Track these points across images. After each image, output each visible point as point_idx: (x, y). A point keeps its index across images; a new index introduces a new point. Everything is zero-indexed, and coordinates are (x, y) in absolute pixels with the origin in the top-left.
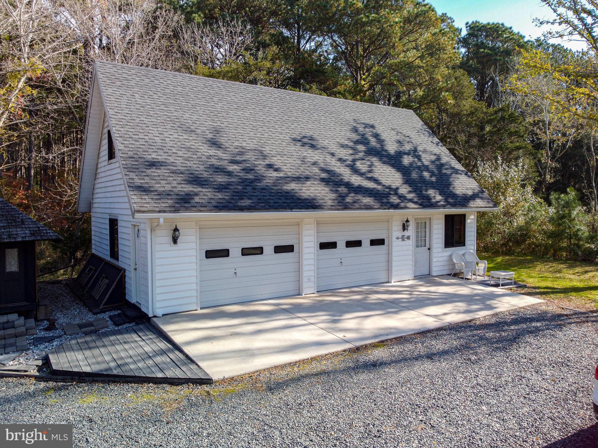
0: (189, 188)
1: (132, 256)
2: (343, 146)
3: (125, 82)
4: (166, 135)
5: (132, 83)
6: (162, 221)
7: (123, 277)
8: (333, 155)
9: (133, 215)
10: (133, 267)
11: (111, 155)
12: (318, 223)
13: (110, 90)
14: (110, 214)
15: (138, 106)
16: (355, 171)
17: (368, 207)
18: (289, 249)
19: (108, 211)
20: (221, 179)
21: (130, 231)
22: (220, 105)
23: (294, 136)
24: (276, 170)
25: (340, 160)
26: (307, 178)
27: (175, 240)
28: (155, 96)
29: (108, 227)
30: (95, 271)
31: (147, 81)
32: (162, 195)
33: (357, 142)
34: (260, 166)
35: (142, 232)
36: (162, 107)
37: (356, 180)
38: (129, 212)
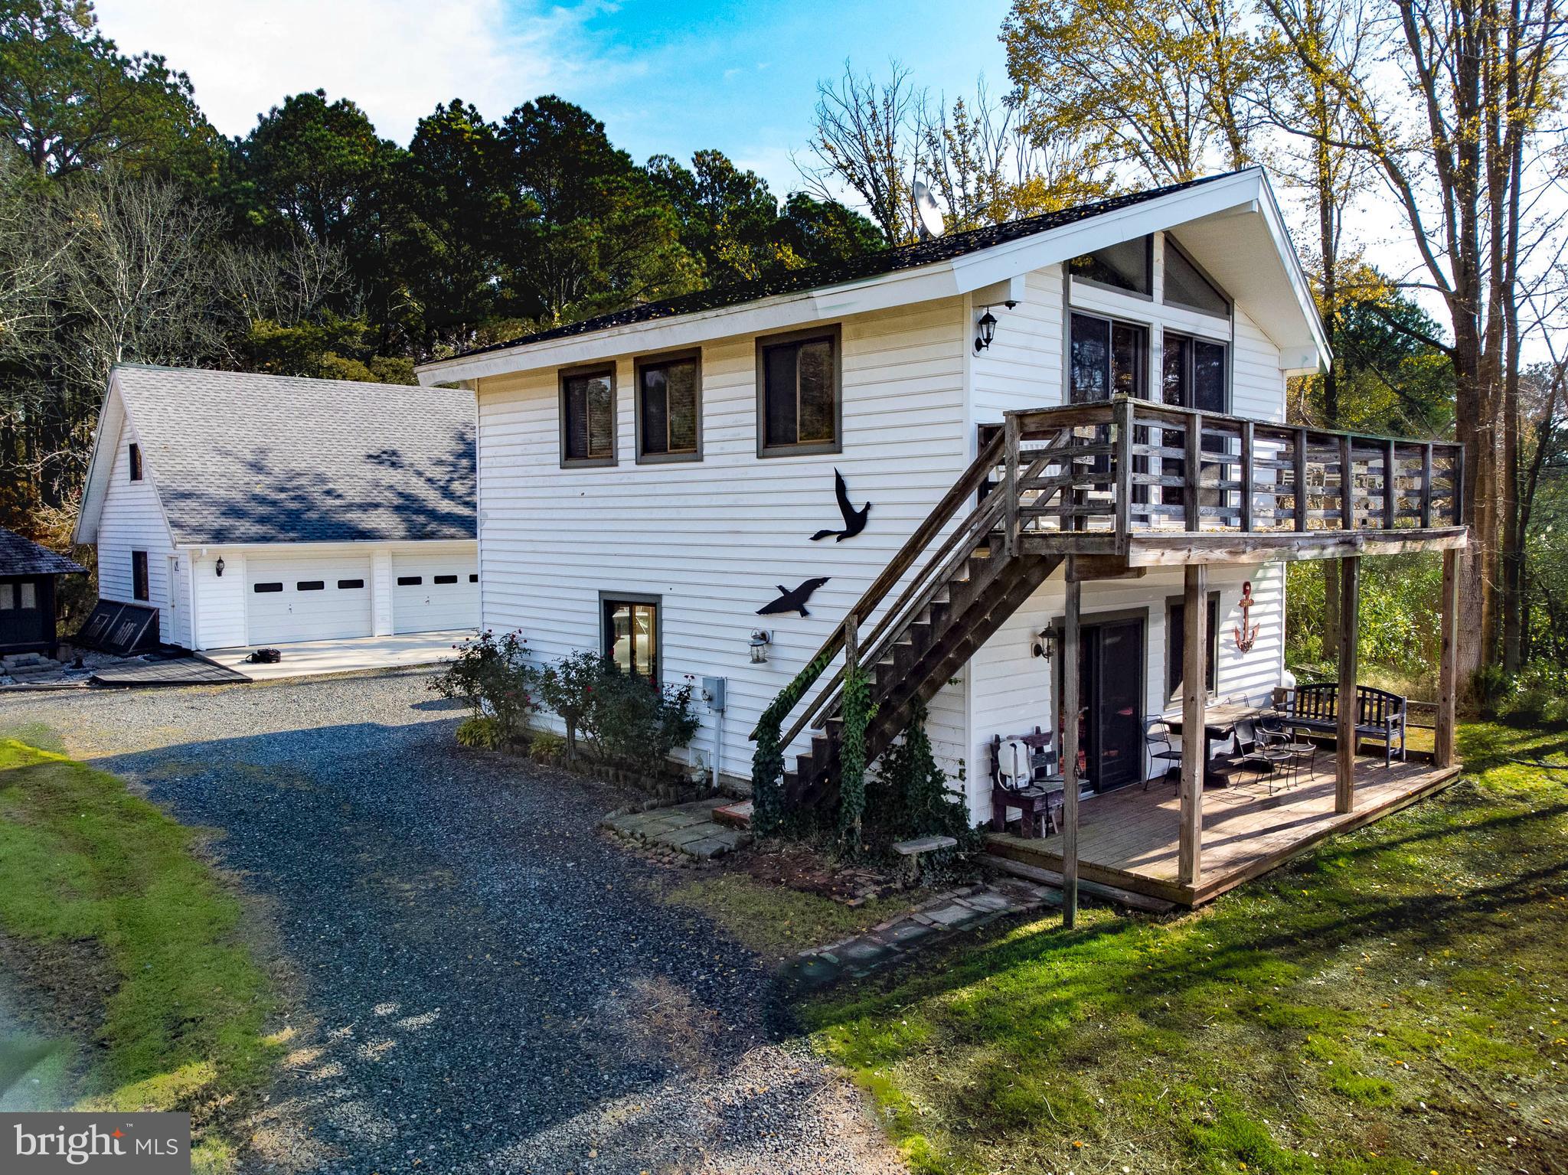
0: (227, 522)
1: (168, 593)
2: (440, 463)
3: (154, 392)
4: (207, 457)
5: (163, 392)
6: (205, 552)
7: (157, 617)
8: (420, 474)
9: (174, 546)
10: (170, 603)
11: (136, 474)
12: (394, 555)
13: (137, 404)
14: (133, 546)
15: (172, 423)
16: (447, 493)
17: (452, 537)
18: (358, 584)
19: (130, 542)
20: (263, 510)
21: (166, 564)
22: (276, 413)
23: (371, 452)
24: (339, 496)
25: (429, 480)
26: (377, 506)
27: (219, 573)
28: (193, 408)
29: (131, 562)
30: (111, 619)
31: (181, 387)
32: (198, 530)
33: (460, 456)
34: (316, 493)
35: (181, 565)
36: (202, 422)
37: (446, 506)
38: (169, 543)
